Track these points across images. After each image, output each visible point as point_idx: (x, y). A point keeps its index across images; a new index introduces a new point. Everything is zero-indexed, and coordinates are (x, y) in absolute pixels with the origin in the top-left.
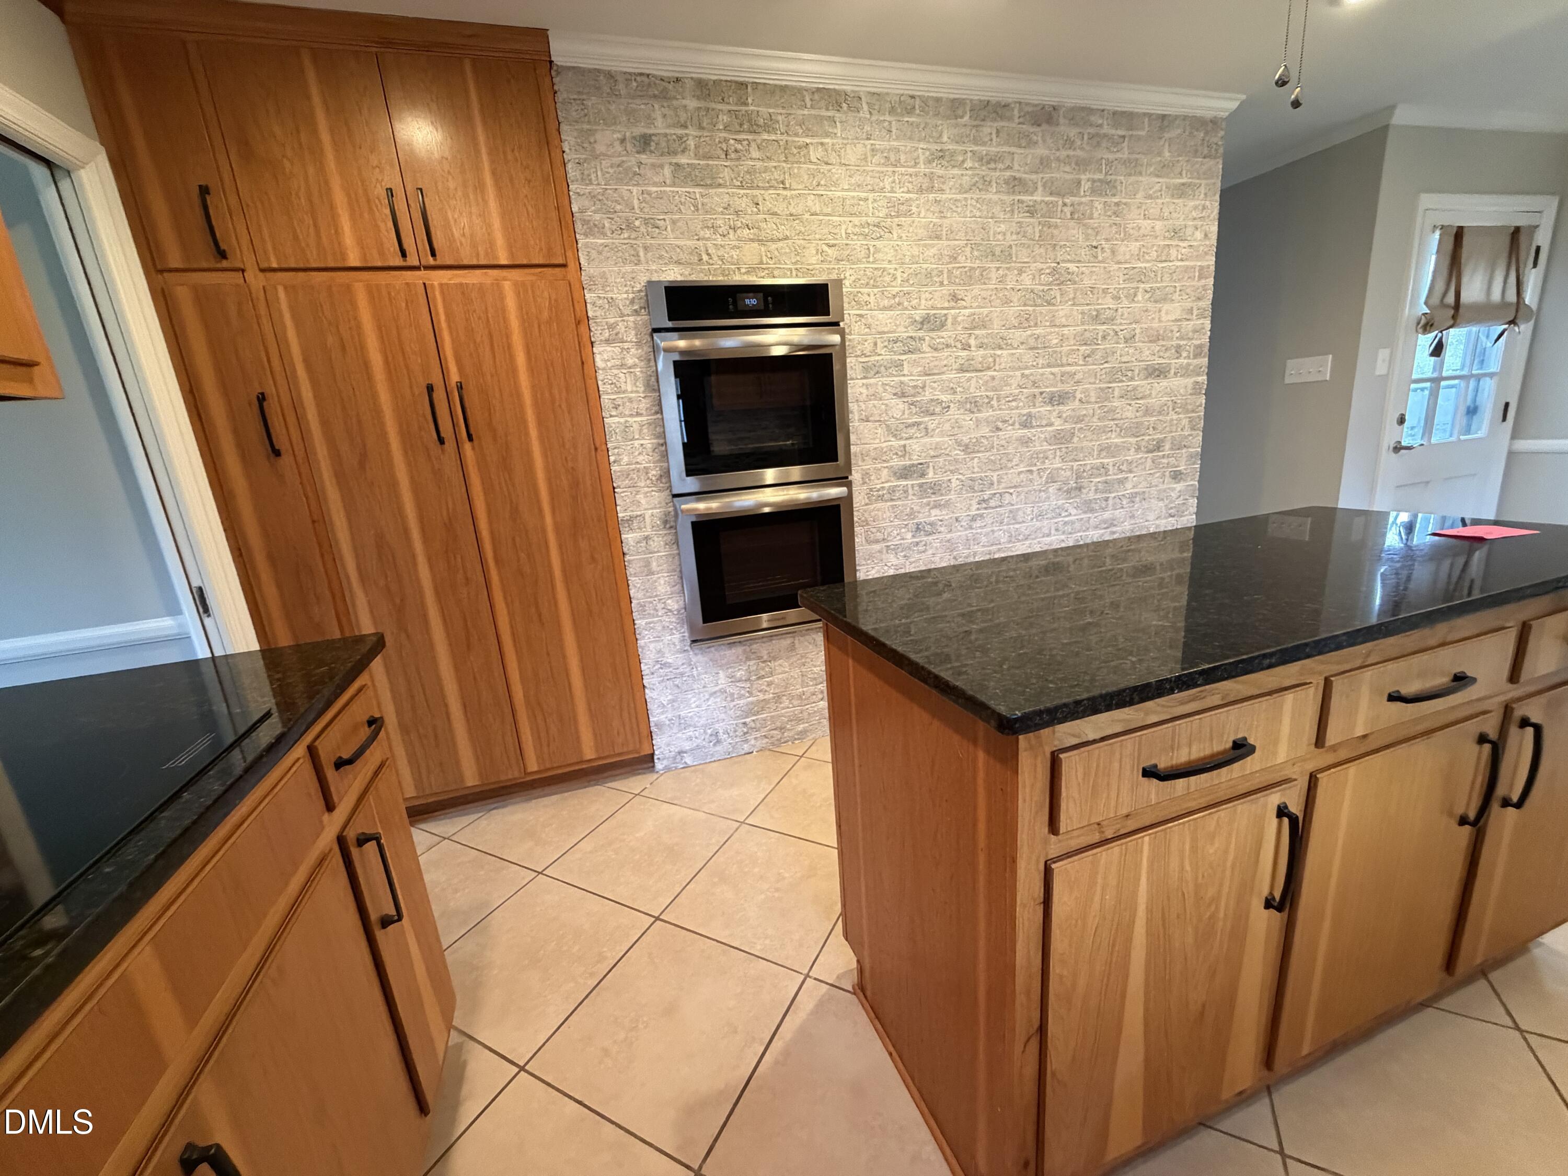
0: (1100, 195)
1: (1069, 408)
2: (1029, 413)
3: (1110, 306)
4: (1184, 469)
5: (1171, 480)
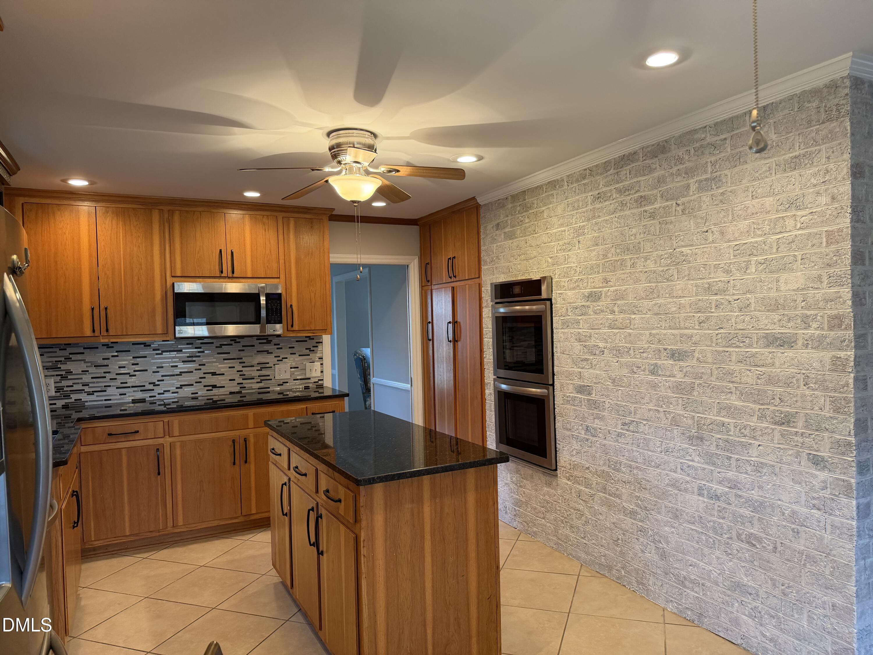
0: (707, 191)
1: (688, 364)
2: (656, 363)
3: (722, 279)
4: (828, 456)
5: (810, 464)
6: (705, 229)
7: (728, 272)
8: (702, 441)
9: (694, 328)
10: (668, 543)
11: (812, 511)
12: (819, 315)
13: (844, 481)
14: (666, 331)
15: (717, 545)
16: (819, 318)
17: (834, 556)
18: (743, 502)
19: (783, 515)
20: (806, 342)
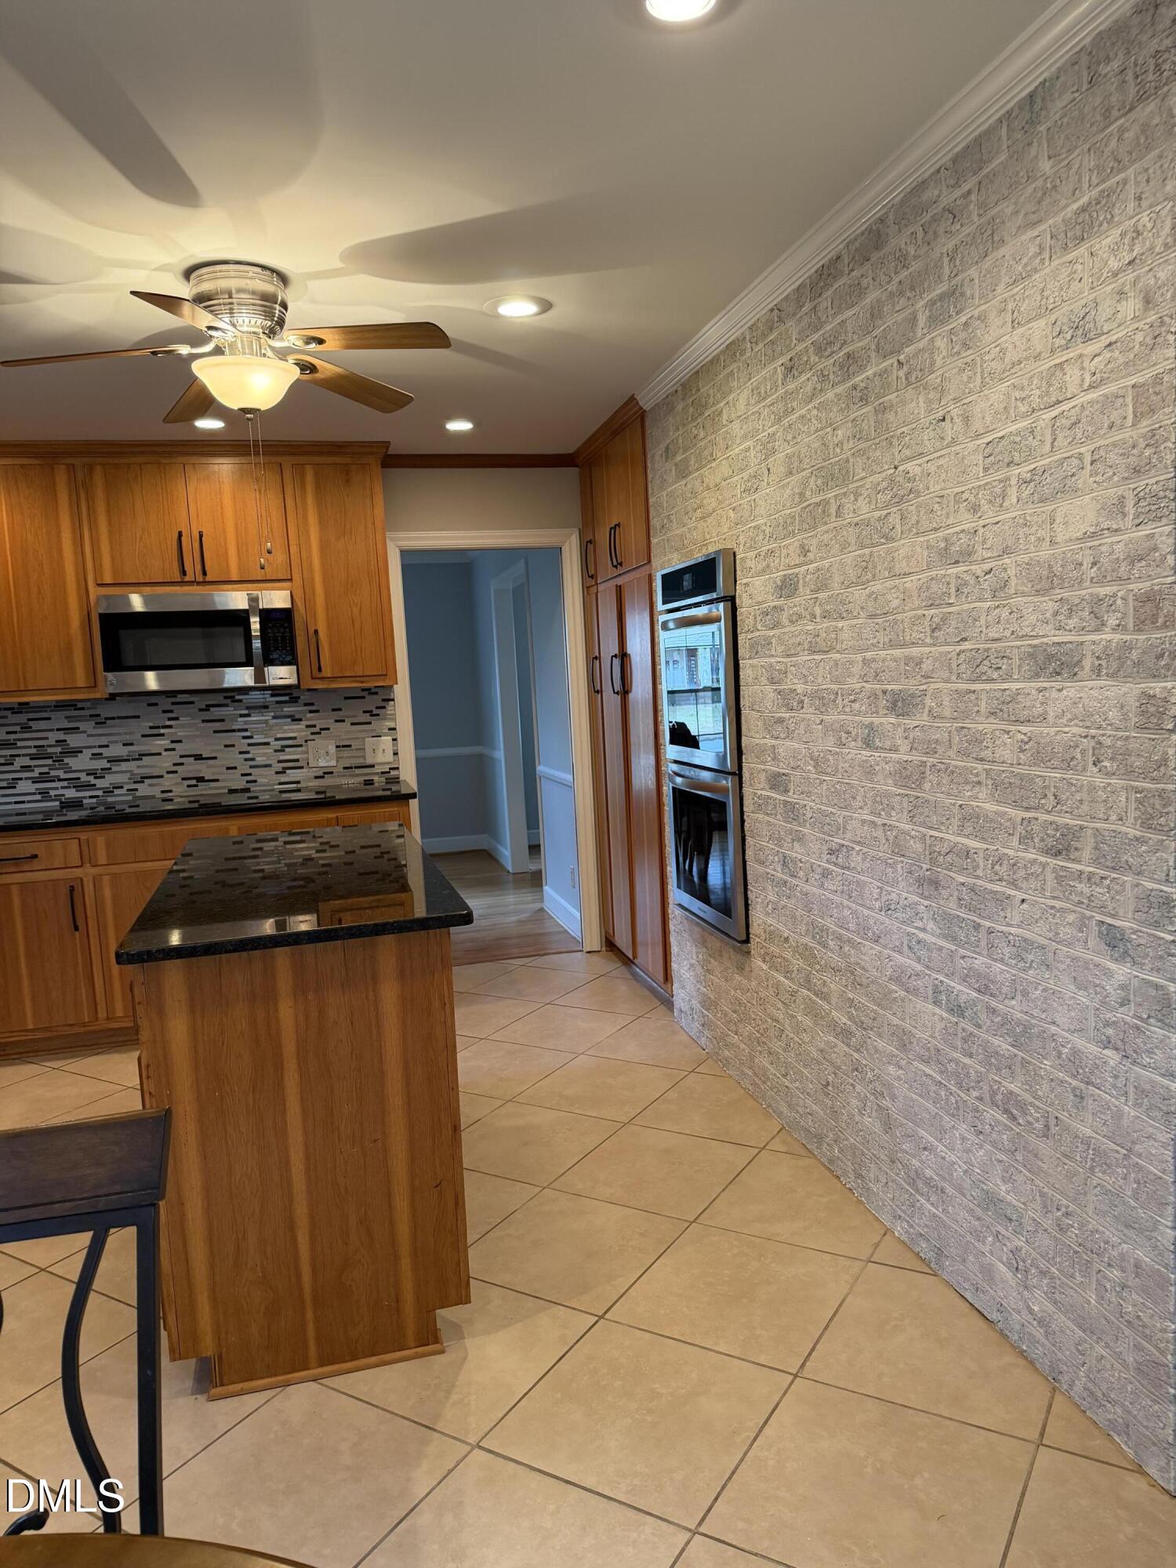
0: (942, 323)
1: (916, 723)
2: (872, 723)
3: (965, 527)
4: (1132, 928)
5: (1103, 947)
6: (940, 415)
7: (975, 509)
8: (936, 889)
9: (924, 645)
10: (893, 1098)
11: (1106, 1052)
12: (1119, 594)
13: (1157, 987)
14: (886, 652)
15: (961, 1113)
16: (1119, 602)
17: (1139, 1156)
18: (998, 1023)
19: (1059, 1057)
20: (1097, 663)
